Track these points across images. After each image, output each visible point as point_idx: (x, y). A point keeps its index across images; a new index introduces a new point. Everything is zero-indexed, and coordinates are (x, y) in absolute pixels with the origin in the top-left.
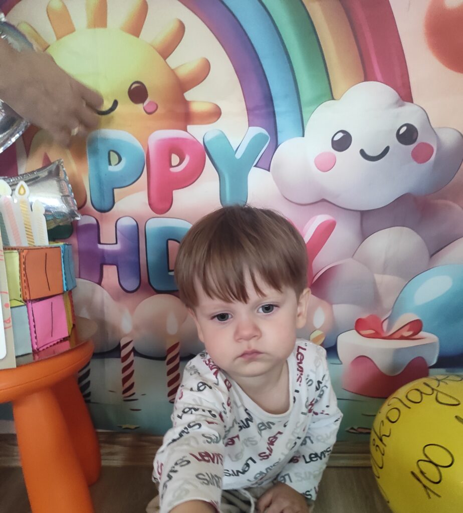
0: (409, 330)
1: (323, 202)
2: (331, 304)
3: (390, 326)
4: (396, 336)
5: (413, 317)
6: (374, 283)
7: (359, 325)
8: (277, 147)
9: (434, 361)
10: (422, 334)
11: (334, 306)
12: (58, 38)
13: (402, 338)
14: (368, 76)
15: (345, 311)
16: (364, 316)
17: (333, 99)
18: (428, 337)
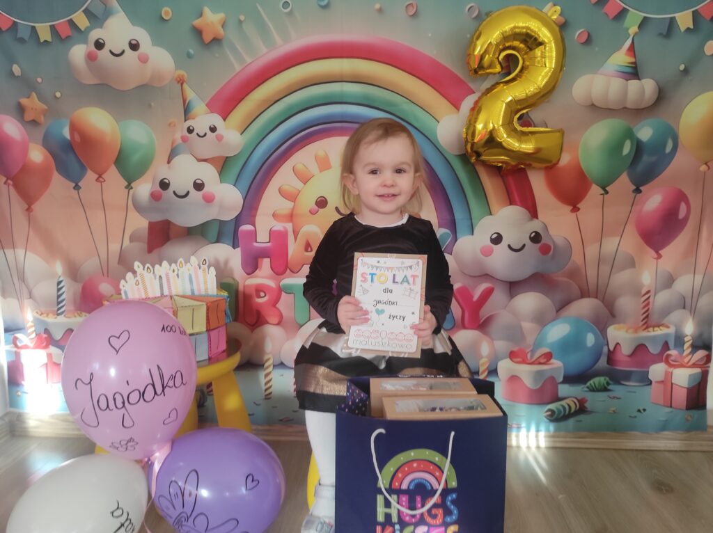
0: (545, 358)
1: (486, 276)
2: (493, 340)
3: (532, 356)
4: (537, 362)
5: (546, 350)
6: (521, 328)
7: (512, 355)
8: (456, 240)
9: (561, 379)
10: (553, 361)
11: (495, 342)
12: (321, 172)
13: (540, 363)
14: (512, 203)
15: (502, 345)
16: (515, 349)
17: (491, 214)
18: (556, 363)
